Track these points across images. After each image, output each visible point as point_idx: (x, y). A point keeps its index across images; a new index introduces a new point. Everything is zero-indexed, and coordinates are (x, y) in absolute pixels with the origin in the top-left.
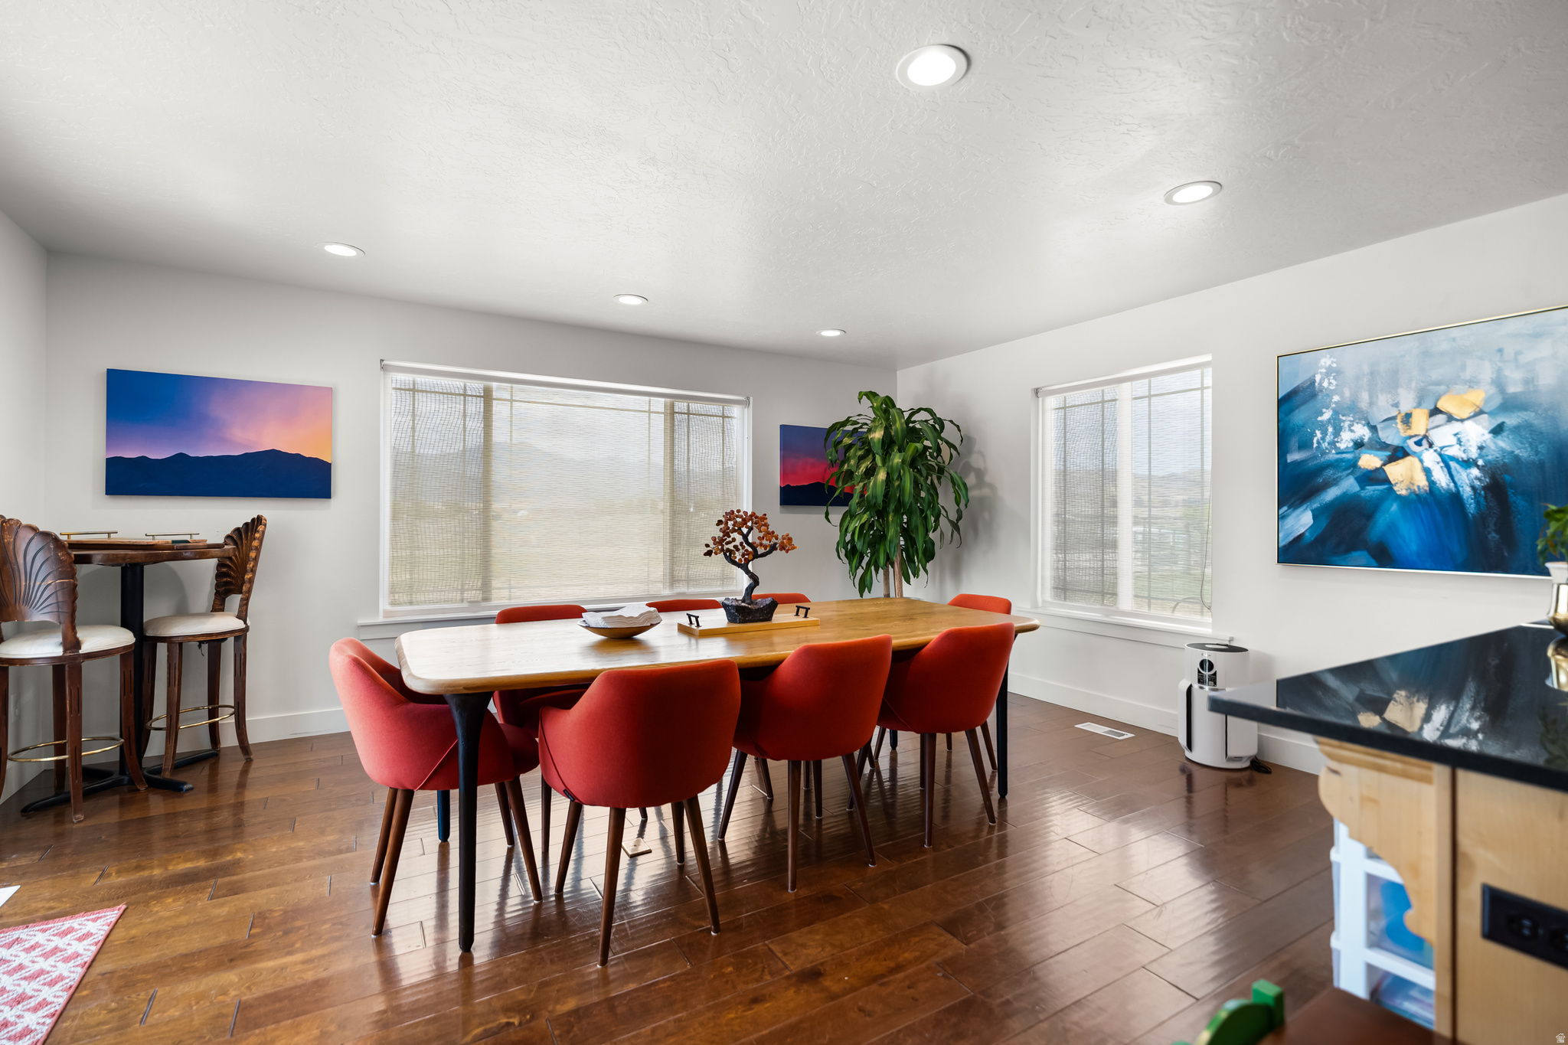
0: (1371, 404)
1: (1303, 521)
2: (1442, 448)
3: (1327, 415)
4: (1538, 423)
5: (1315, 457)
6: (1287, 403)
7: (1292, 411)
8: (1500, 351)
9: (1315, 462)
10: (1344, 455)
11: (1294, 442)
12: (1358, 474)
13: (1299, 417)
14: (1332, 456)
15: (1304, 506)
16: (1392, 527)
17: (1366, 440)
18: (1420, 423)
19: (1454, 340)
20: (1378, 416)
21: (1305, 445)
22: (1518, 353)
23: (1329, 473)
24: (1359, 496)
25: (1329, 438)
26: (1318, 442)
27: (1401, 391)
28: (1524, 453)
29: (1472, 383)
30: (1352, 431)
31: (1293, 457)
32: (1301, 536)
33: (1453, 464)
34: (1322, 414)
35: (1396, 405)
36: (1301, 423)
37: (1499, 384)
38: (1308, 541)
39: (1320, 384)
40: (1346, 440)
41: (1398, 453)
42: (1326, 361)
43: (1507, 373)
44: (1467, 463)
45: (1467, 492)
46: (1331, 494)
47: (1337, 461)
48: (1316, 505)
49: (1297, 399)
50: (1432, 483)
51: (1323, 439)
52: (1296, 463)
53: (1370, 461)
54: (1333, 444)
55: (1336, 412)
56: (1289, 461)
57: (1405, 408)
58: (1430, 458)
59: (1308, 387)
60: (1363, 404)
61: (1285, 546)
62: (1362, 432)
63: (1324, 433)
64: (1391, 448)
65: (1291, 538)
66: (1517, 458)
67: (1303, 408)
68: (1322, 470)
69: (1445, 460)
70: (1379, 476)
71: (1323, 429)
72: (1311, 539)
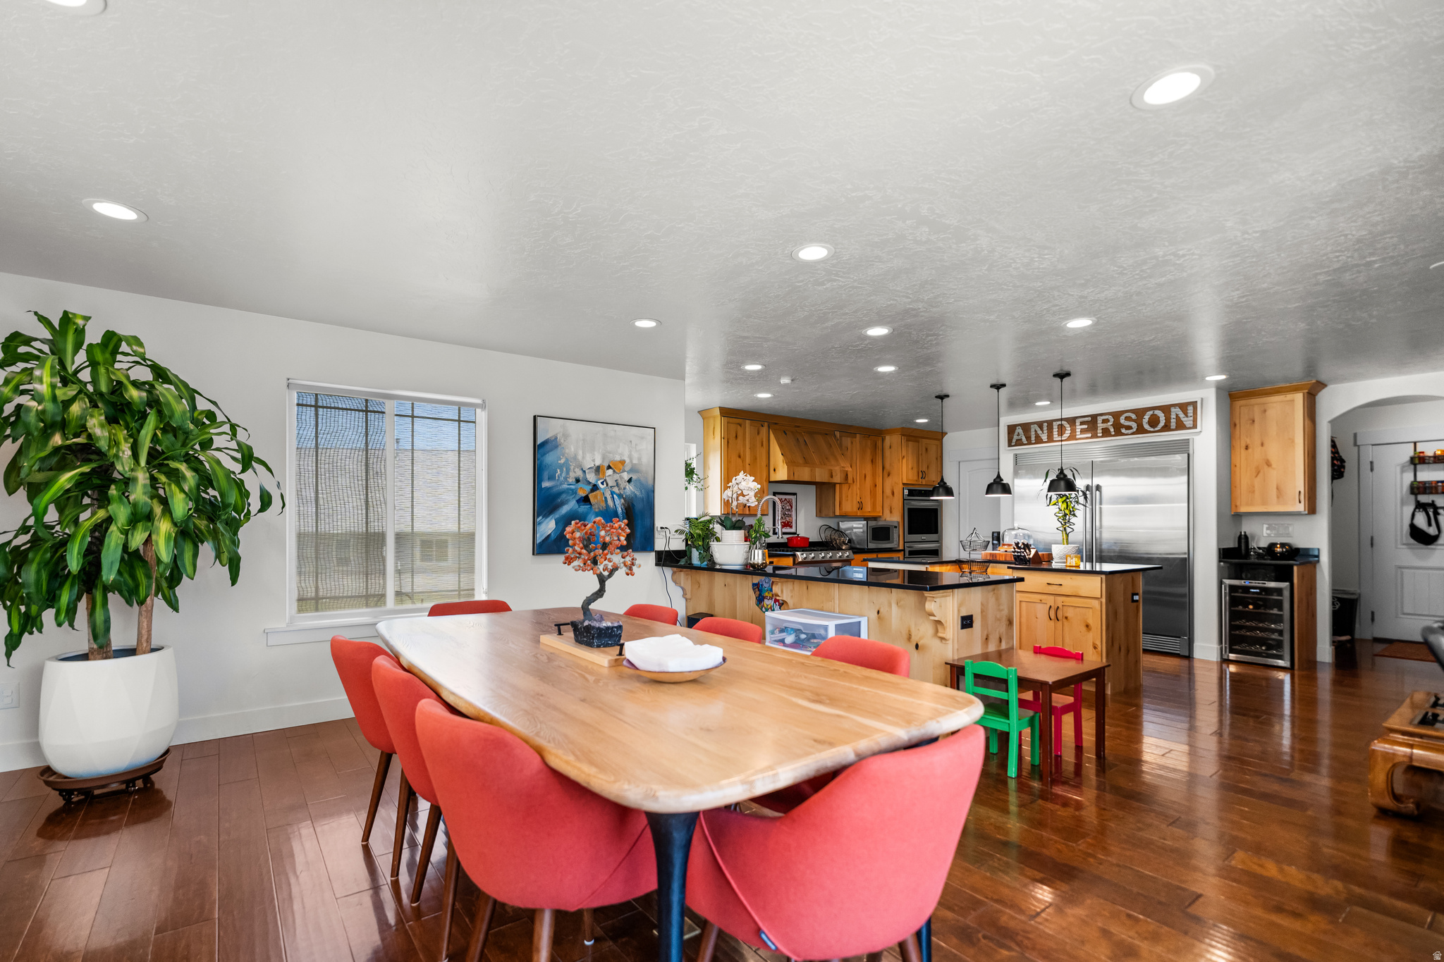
0: (583, 458)
1: (549, 526)
2: (611, 487)
3: (564, 460)
4: (642, 479)
5: (556, 486)
6: (540, 449)
7: (545, 454)
8: (631, 442)
9: (557, 489)
10: (571, 486)
11: (546, 475)
12: (578, 498)
13: (549, 458)
14: (565, 486)
15: (551, 517)
17: (581, 479)
18: (604, 472)
19: (615, 431)
20: (586, 465)
21: (552, 477)
22: (636, 445)
23: (564, 496)
24: (578, 512)
25: (564, 475)
26: (559, 477)
27: (596, 453)
28: (638, 493)
30: (575, 472)
31: (546, 484)
32: (550, 535)
33: (615, 495)
34: (560, 459)
35: (594, 461)
36: (549, 463)
37: (631, 458)
38: (553, 539)
39: (560, 440)
40: (572, 479)
41: (594, 488)
42: (559, 427)
43: (633, 453)
44: (620, 496)
45: (619, 511)
46: (565, 510)
47: (568, 489)
48: (557, 516)
49: (548, 447)
50: (607, 506)
51: (561, 474)
52: (548, 489)
53: (583, 491)
54: (566, 478)
55: (567, 460)
56: (543, 487)
57: (598, 462)
58: (607, 492)
59: (553, 441)
60: (580, 457)
61: (540, 543)
62: (579, 473)
63: (562, 472)
64: (592, 485)
65: (543, 538)
66: (636, 495)
67: (551, 453)
68: (560, 494)
69: (612, 493)
70: (586, 500)
71: (561, 467)
72: (553, 537)
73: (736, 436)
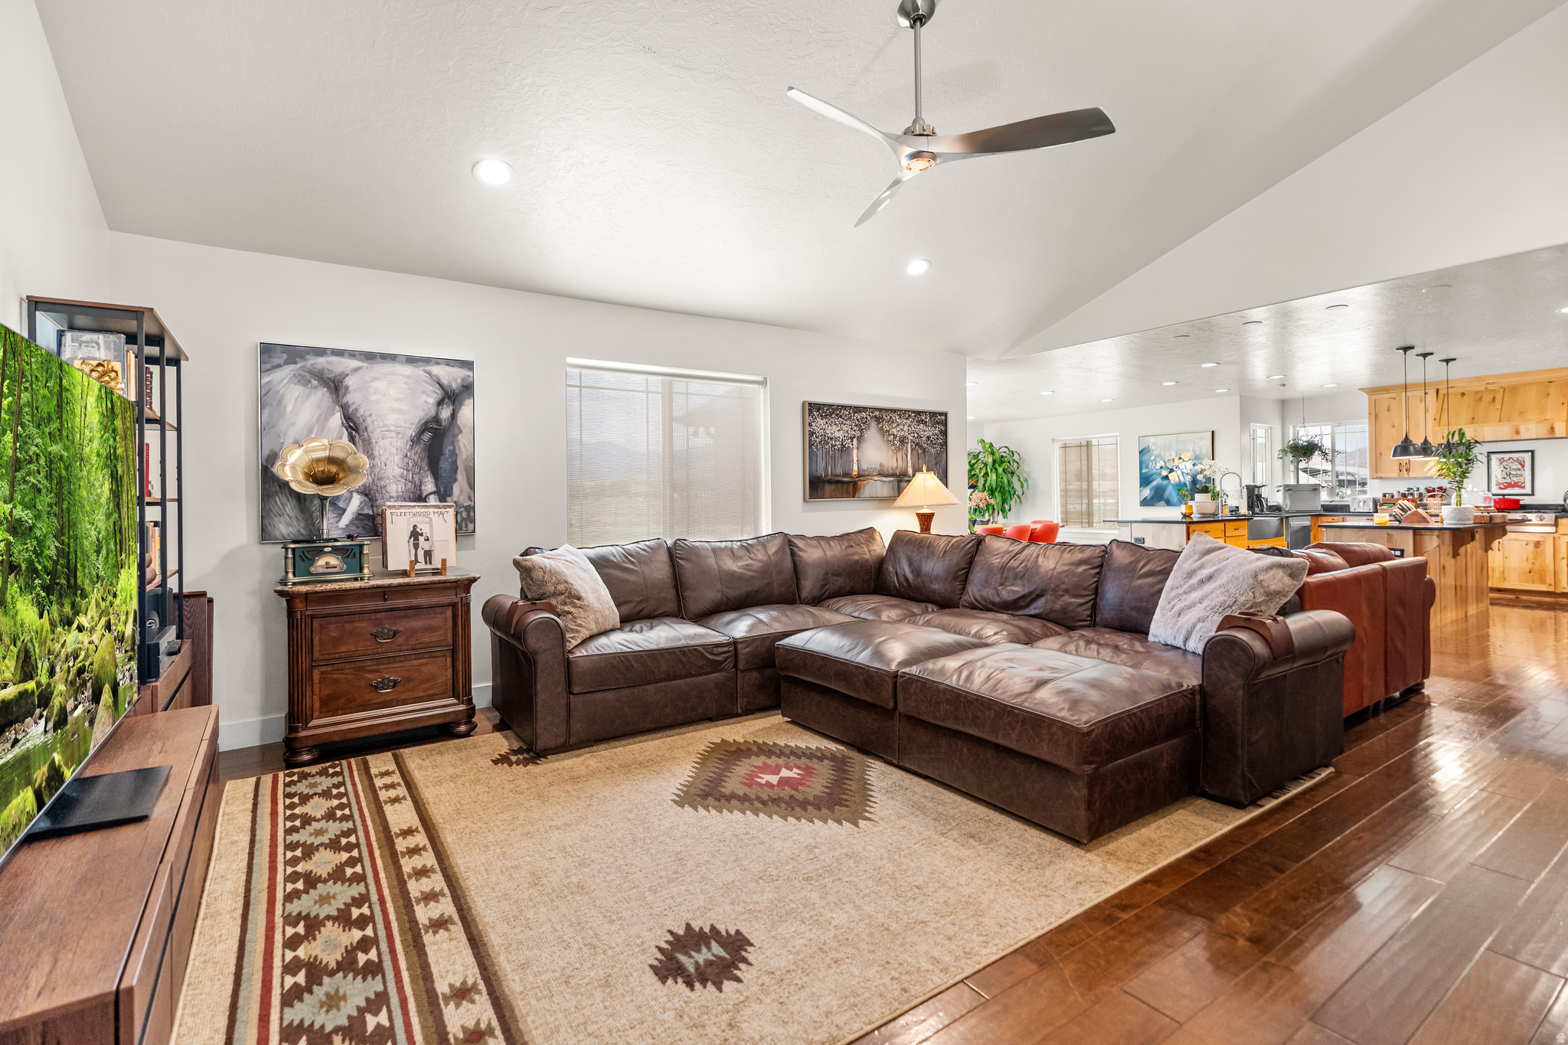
0: (1164, 455)
1: (1147, 492)
2: (1181, 469)
3: (1153, 458)
5: (1149, 471)
6: (1142, 452)
7: (1143, 455)
8: (1194, 442)
9: (1150, 473)
10: (1157, 471)
11: (1144, 466)
12: (1161, 477)
13: (1145, 458)
14: (1155, 471)
15: (1147, 487)
16: (1170, 494)
17: (1163, 466)
18: (1177, 461)
19: (1184, 438)
20: (1167, 459)
21: (1147, 467)
22: (1198, 443)
23: (1154, 476)
24: (1162, 484)
26: (1150, 466)
27: (1171, 451)
29: (1188, 451)
30: (1159, 463)
31: (1144, 471)
32: (1146, 497)
34: (1151, 457)
35: (1171, 456)
37: (1194, 452)
39: (1150, 447)
40: (1158, 467)
41: (1172, 471)
42: (1152, 440)
43: (1196, 449)
44: (1188, 474)
45: (1188, 483)
46: (1154, 483)
48: (1150, 487)
49: (1145, 451)
50: (1179, 480)
51: (1152, 465)
52: (1145, 473)
53: (1164, 473)
54: (1154, 466)
55: (1155, 456)
56: (1142, 472)
57: (1173, 457)
58: (1179, 472)
59: (1147, 448)
60: (1162, 454)
61: (1142, 500)
62: (1162, 464)
63: (1152, 463)
64: (1170, 469)
65: (1144, 497)
67: (1146, 454)
68: (1152, 475)
69: (1183, 473)
70: (1166, 477)
71: (1152, 461)
72: (1149, 498)
73: (1389, 410)
